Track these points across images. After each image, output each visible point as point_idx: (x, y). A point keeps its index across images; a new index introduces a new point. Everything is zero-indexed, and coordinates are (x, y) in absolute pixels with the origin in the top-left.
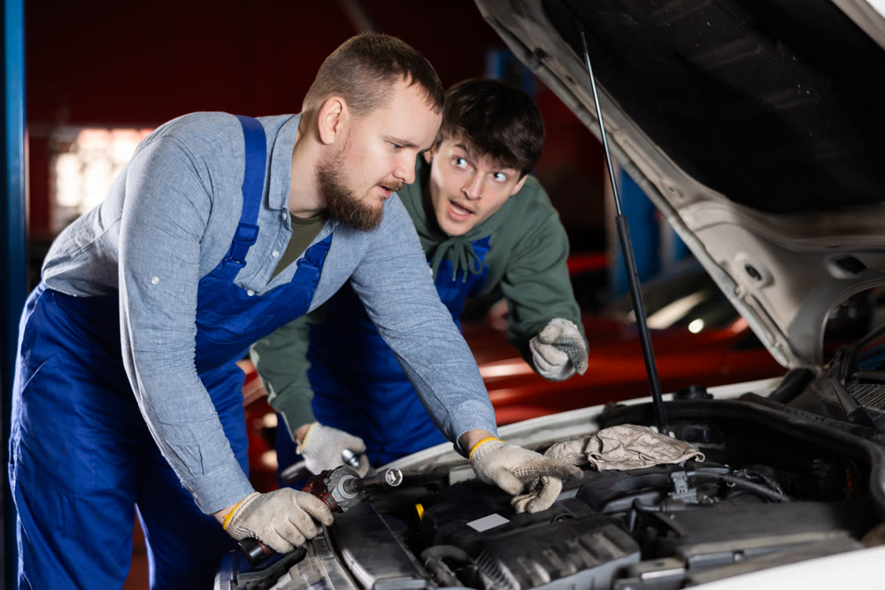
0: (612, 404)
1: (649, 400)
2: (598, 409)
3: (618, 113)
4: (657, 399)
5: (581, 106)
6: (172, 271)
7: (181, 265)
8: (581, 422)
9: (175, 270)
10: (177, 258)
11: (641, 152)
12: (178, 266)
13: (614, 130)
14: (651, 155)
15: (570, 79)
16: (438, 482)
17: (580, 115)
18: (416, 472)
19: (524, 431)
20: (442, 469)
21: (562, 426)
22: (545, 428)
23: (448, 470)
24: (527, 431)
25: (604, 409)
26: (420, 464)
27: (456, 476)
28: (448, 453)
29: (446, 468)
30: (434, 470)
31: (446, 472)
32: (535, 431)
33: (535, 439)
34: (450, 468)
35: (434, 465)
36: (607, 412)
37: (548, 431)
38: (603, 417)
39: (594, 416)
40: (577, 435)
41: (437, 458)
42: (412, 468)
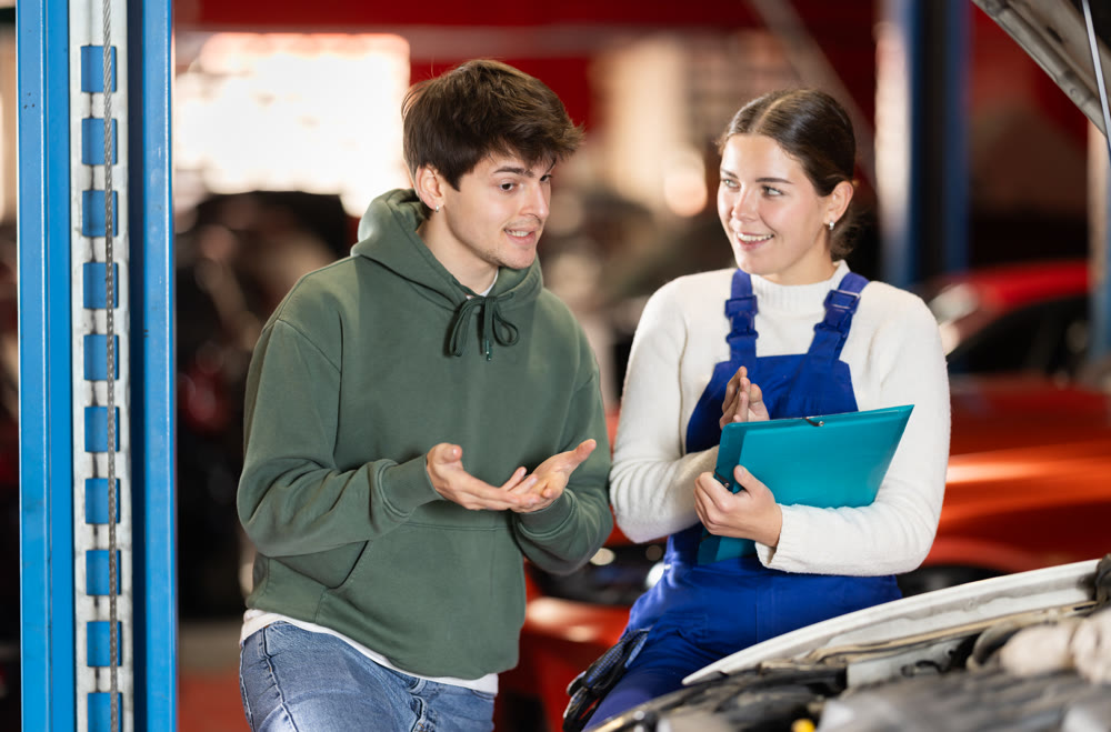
2: (1089, 566)
8: (1059, 586)
16: (830, 681)
18: (792, 661)
19: (967, 600)
20: (834, 659)
21: (1029, 591)
22: (1001, 595)
23: (845, 661)
24: (972, 599)
25: (1099, 566)
26: (798, 649)
27: (859, 672)
28: (843, 633)
29: (842, 657)
30: (822, 660)
31: (842, 666)
32: (986, 599)
33: (986, 612)
34: (849, 657)
35: (822, 652)
36: (1102, 572)
37: (1007, 600)
38: (1099, 578)
39: (1082, 577)
40: (1055, 607)
41: (827, 639)
42: (785, 656)
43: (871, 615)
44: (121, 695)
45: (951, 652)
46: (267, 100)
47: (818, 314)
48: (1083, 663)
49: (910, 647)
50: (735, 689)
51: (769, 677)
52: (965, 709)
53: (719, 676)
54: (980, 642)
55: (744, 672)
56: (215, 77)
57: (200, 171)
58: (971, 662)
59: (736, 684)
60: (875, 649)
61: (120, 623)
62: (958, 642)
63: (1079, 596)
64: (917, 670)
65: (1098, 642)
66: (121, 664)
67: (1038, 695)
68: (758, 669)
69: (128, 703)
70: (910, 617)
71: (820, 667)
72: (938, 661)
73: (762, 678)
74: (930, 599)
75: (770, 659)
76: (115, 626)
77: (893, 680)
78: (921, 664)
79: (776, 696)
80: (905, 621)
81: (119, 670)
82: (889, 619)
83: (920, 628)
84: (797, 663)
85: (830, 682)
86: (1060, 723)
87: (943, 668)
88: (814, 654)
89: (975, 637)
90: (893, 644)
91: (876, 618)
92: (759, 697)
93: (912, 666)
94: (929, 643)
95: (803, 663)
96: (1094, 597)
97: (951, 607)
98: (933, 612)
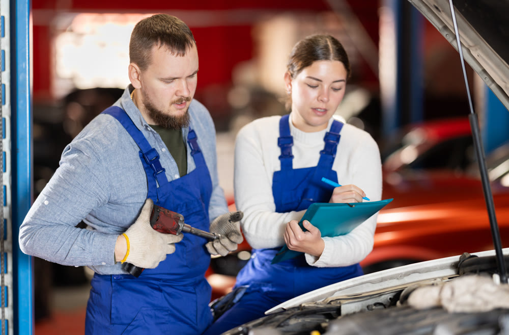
0: (467, 255)
1: (492, 253)
2: (456, 258)
3: (473, 34)
4: (499, 253)
5: (446, 27)
6: (58, 201)
7: (65, 200)
8: (442, 268)
9: (60, 201)
10: (64, 196)
11: (490, 63)
12: (62, 200)
13: (471, 46)
14: (498, 66)
15: (437, 8)
17: (444, 34)
18: (316, 303)
19: (399, 274)
20: (335, 302)
21: (428, 270)
22: (414, 272)
23: (340, 303)
24: (401, 274)
25: (460, 258)
26: (319, 298)
27: (346, 308)
28: (340, 290)
29: (338, 301)
30: (330, 303)
31: (339, 305)
32: (408, 274)
33: (407, 280)
34: (341, 301)
35: (330, 299)
36: (462, 261)
37: (417, 274)
38: (459, 264)
39: (452, 263)
40: (439, 278)
41: (333, 293)
42: (313, 301)
43: (353, 281)
44: (7, 321)
45: (390, 299)
46: (103, 45)
47: (321, 145)
48: (445, 303)
49: (371, 296)
50: (287, 316)
51: (304, 310)
52: (389, 325)
53: (282, 310)
54: (403, 293)
55: (294, 308)
56: (81, 35)
57: (72, 79)
58: (398, 303)
59: (288, 314)
60: (356, 298)
61: (7, 287)
62: (394, 294)
63: (452, 272)
64: (374, 307)
65: (453, 293)
66: (7, 306)
67: (424, 318)
68: (300, 307)
69: (11, 324)
70: (372, 282)
71: (329, 306)
72: (384, 304)
73: (302, 311)
74: (381, 274)
75: (305, 302)
76: (4, 288)
77: (362, 311)
78: (376, 304)
79: (308, 320)
80: (369, 284)
81: (6, 309)
82: (362, 283)
83: (377, 288)
84: (318, 304)
85: (332, 313)
86: (433, 331)
87: (386, 306)
88: (326, 300)
89: (401, 291)
90: (363, 295)
91: (356, 283)
92: (300, 320)
93: (372, 305)
94: (380, 295)
95: (321, 304)
96: (458, 273)
97: (391, 278)
98: (383, 280)
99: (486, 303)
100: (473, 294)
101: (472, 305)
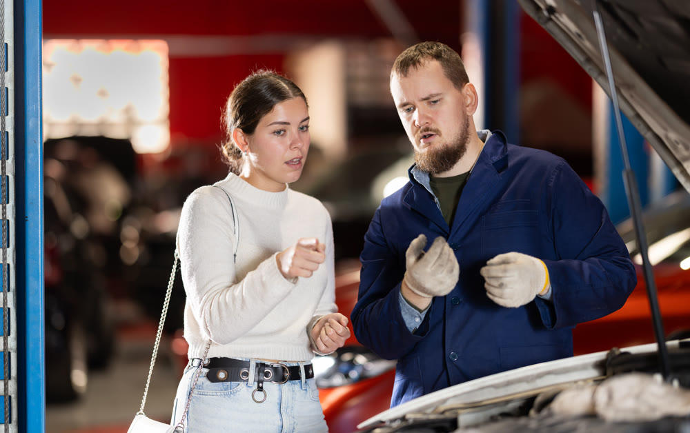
0: (616, 351)
1: (652, 347)
2: (600, 355)
4: (662, 346)
5: (588, 60)
8: (584, 367)
15: (579, 36)
17: (587, 68)
18: (425, 414)
19: (529, 376)
20: (450, 412)
21: (565, 371)
22: (549, 373)
23: (456, 413)
24: (532, 375)
25: (608, 355)
26: (427, 407)
27: (465, 419)
28: (455, 397)
29: (454, 411)
30: (443, 413)
31: (455, 416)
32: (540, 376)
33: (541, 383)
34: (458, 411)
35: (442, 408)
36: (610, 359)
37: (553, 376)
38: (608, 363)
39: (596, 362)
40: (582, 380)
41: (444, 401)
42: (420, 411)
45: (520, 407)
46: (77, 81)
48: (601, 408)
49: (495, 405)
51: (411, 423)
54: (538, 399)
55: (395, 420)
58: (532, 412)
60: (474, 406)
61: (10, 397)
62: (524, 402)
63: (594, 373)
64: (500, 418)
65: (610, 397)
66: (11, 422)
68: (404, 419)
70: (496, 386)
71: (442, 417)
72: (512, 413)
73: (406, 423)
75: (410, 412)
76: (7, 399)
77: (486, 423)
78: (502, 414)
80: (492, 389)
81: (9, 425)
82: (483, 388)
83: (501, 394)
84: (427, 415)
85: (447, 425)
87: (515, 416)
88: (438, 409)
89: (534, 397)
90: (485, 403)
91: (476, 387)
93: (496, 416)
94: (507, 402)
95: (431, 415)
96: (605, 374)
97: (519, 381)
98: (509, 383)
99: (653, 409)
100: (638, 397)
101: (635, 411)
